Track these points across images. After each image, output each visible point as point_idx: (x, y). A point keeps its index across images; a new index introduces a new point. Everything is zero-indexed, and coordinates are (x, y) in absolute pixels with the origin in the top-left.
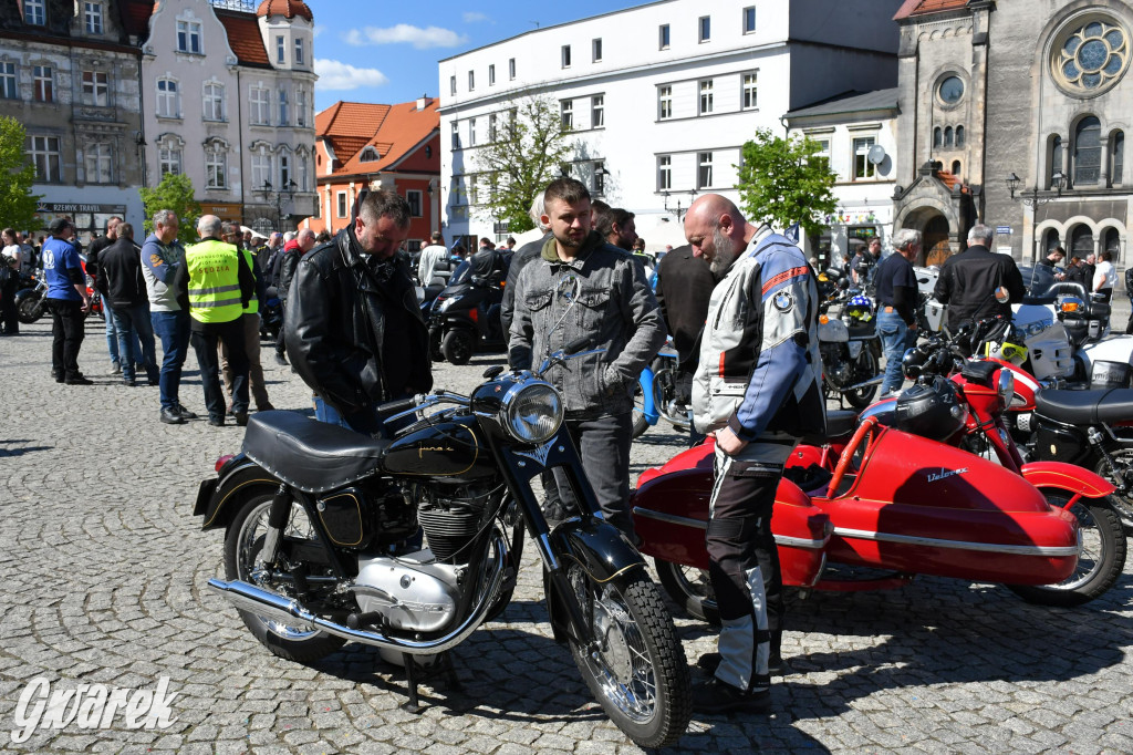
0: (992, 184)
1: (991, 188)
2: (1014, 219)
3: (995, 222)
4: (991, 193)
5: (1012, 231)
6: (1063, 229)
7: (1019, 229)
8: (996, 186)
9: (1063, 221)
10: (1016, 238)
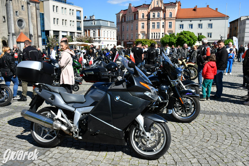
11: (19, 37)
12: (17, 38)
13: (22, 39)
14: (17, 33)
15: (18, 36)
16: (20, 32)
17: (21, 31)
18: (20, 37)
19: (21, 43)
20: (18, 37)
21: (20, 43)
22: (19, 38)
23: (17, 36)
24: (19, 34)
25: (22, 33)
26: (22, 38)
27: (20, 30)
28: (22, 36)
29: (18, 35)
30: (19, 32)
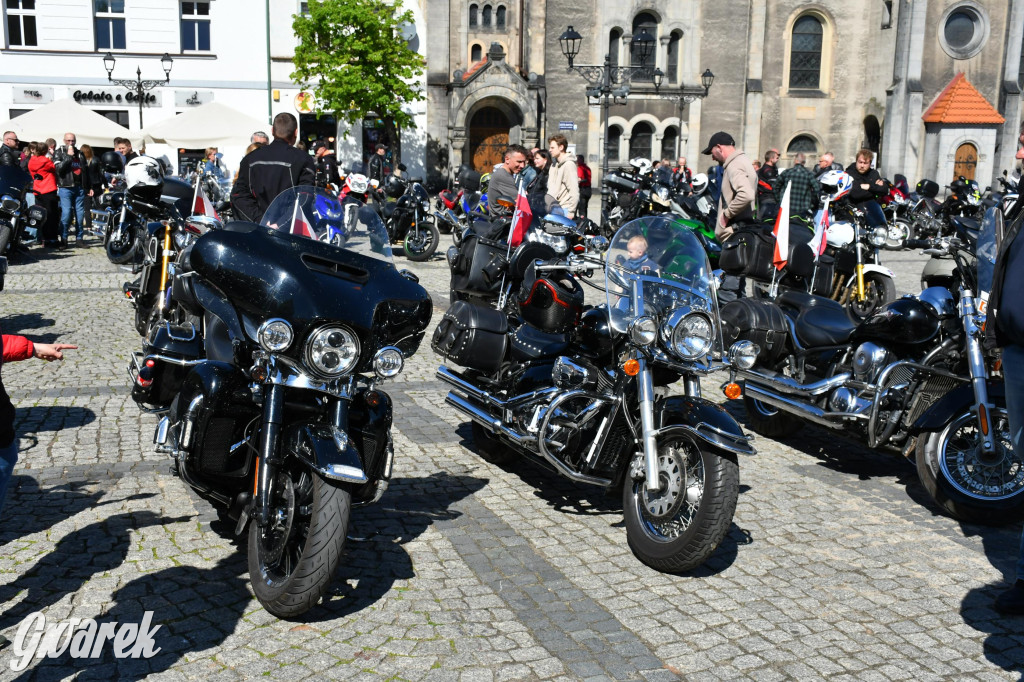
0: (553, 75)
1: (552, 79)
2: (577, 114)
3: (557, 117)
4: (553, 85)
5: (575, 127)
6: (628, 127)
7: (584, 125)
8: (557, 78)
9: (628, 118)
10: (581, 134)
11: (940, 100)
12: (931, 103)
13: (951, 112)
14: (937, 78)
15: (938, 94)
16: (952, 75)
17: (955, 70)
18: (947, 97)
19: (944, 132)
20: (935, 99)
21: (937, 132)
22: (941, 104)
23: (934, 95)
24: (943, 84)
25: (961, 75)
26: (954, 105)
27: (952, 63)
28: (960, 91)
29: (939, 90)
30: (948, 75)
